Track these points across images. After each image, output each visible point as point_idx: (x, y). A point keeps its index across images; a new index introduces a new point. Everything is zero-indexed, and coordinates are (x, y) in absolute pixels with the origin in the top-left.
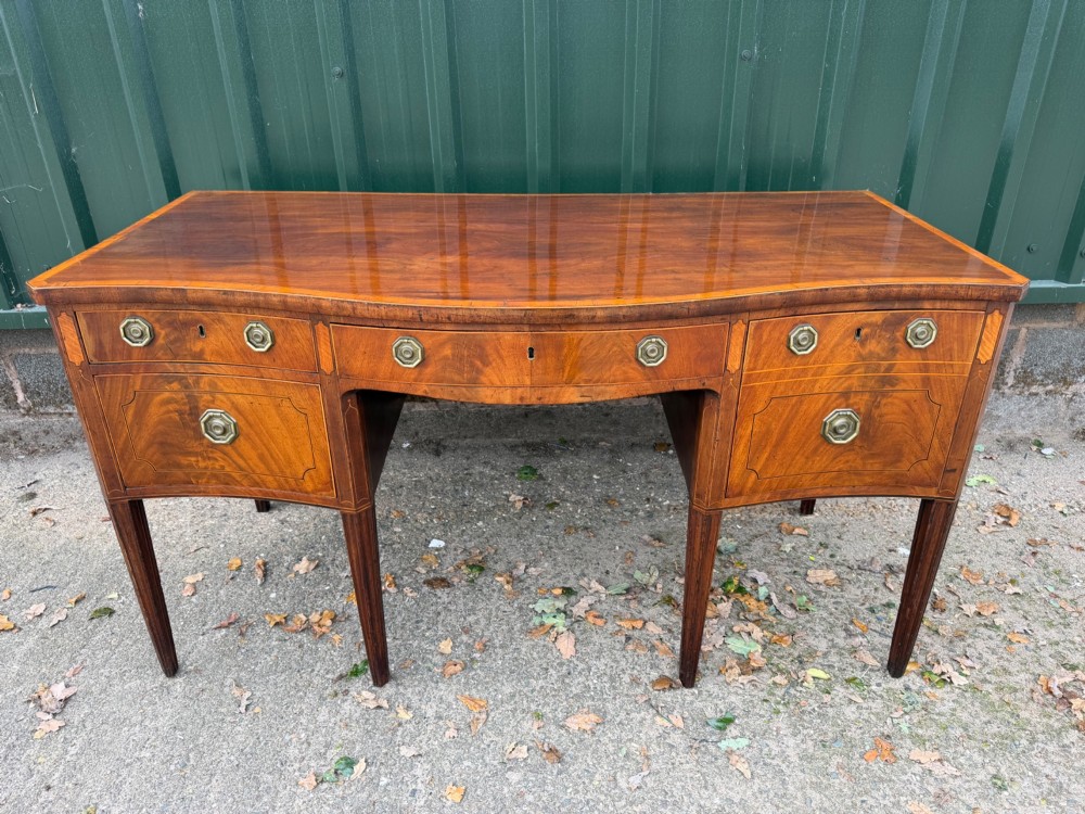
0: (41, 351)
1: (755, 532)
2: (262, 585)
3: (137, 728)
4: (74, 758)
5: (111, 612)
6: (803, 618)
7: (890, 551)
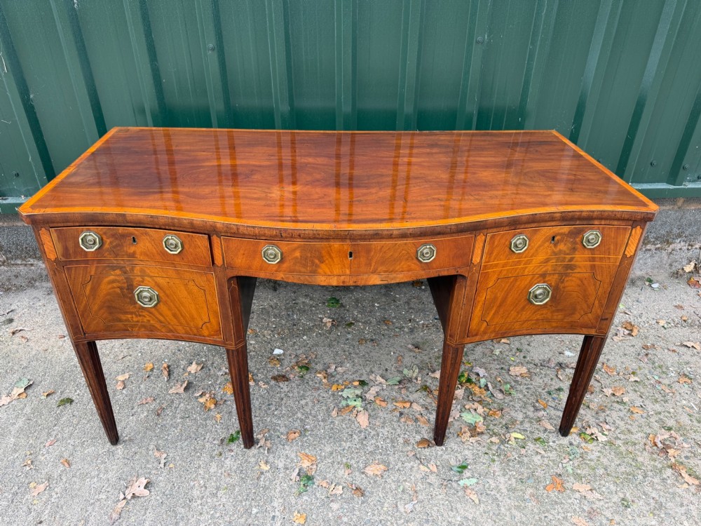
2: (168, 381)
3: (96, 480)
5: (70, 401)
6: (508, 399)
7: (560, 353)
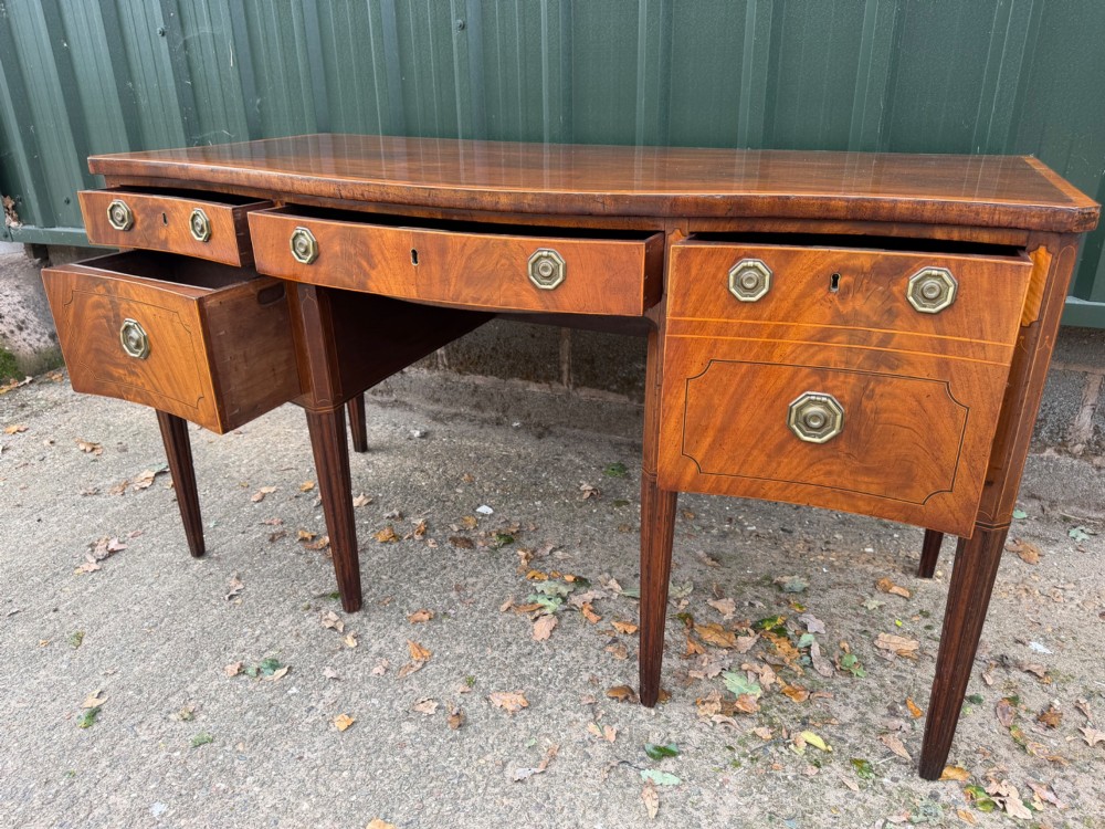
1: (842, 580)
3: (145, 588)
4: (88, 595)
7: (1017, 641)
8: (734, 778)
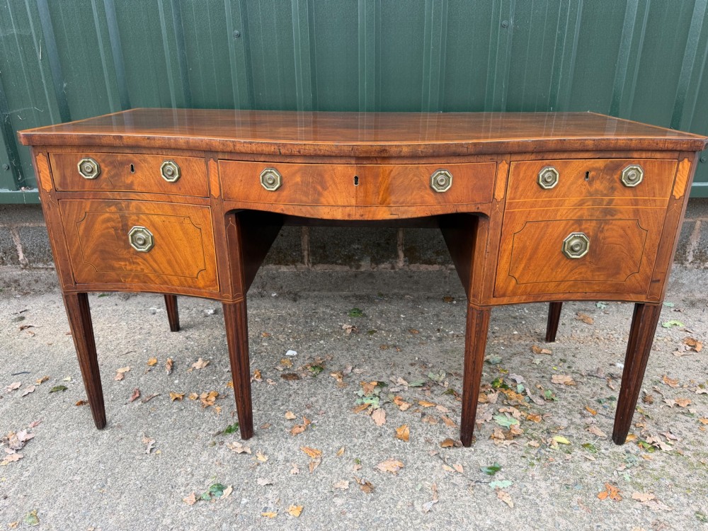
0: (36, 225)
1: (514, 351)
2: (170, 374)
3: (73, 461)
4: (27, 479)
5: (65, 389)
6: (549, 405)
7: (611, 365)
8: (535, 471)
